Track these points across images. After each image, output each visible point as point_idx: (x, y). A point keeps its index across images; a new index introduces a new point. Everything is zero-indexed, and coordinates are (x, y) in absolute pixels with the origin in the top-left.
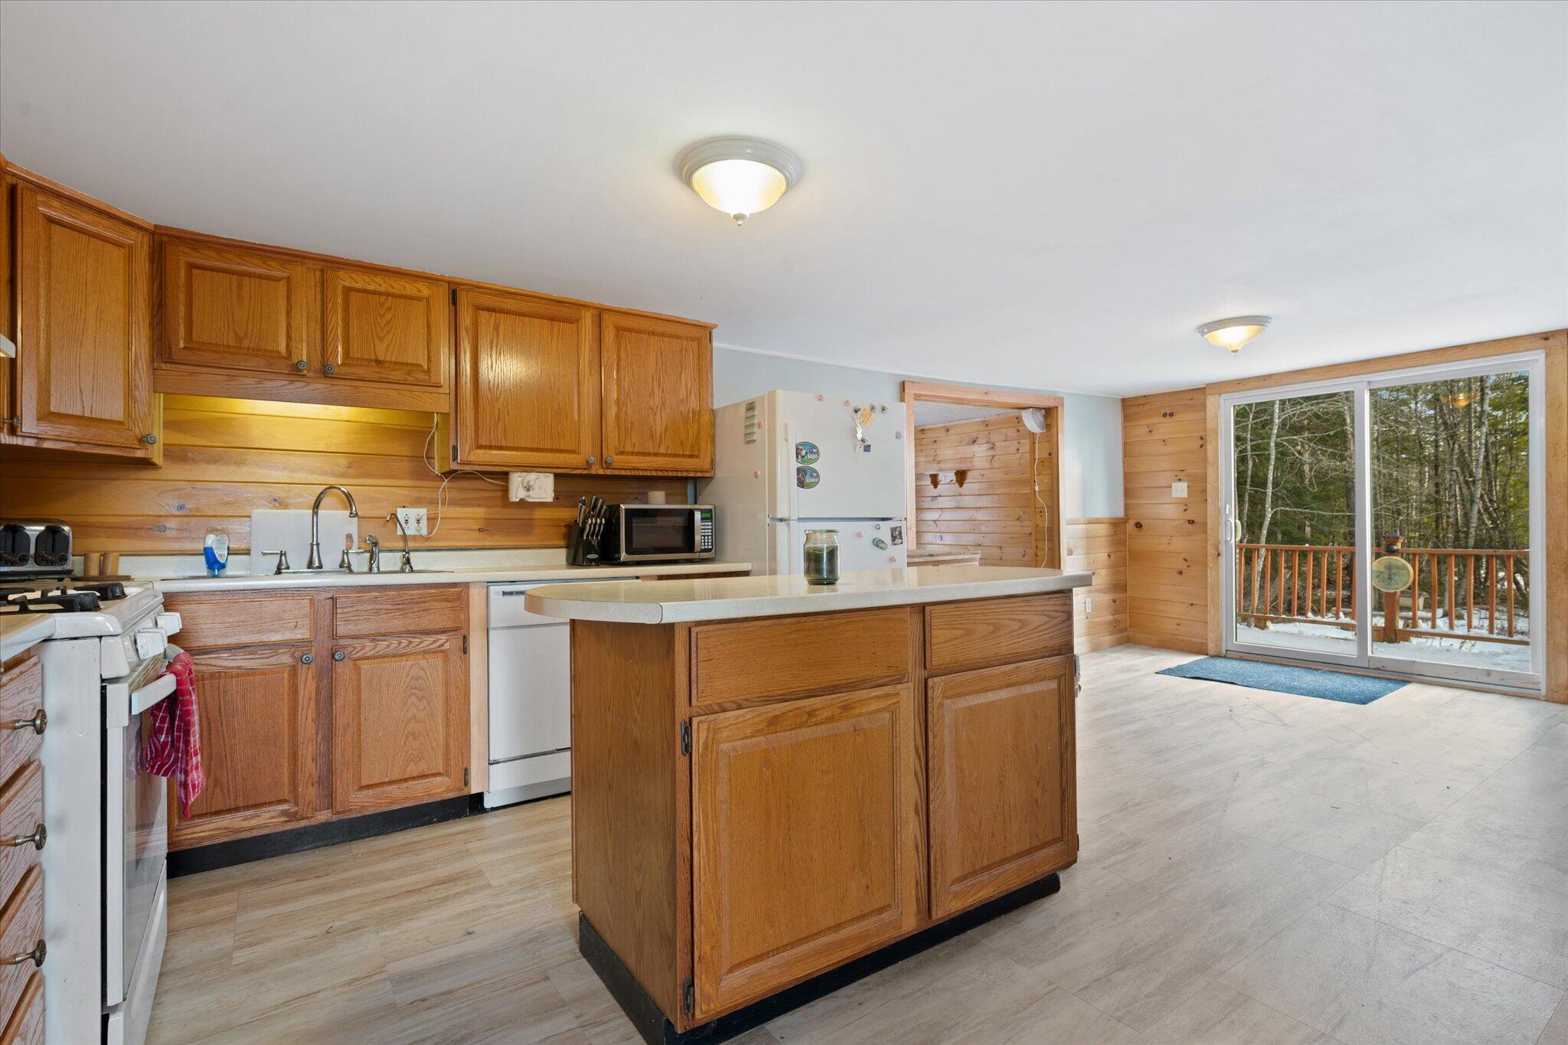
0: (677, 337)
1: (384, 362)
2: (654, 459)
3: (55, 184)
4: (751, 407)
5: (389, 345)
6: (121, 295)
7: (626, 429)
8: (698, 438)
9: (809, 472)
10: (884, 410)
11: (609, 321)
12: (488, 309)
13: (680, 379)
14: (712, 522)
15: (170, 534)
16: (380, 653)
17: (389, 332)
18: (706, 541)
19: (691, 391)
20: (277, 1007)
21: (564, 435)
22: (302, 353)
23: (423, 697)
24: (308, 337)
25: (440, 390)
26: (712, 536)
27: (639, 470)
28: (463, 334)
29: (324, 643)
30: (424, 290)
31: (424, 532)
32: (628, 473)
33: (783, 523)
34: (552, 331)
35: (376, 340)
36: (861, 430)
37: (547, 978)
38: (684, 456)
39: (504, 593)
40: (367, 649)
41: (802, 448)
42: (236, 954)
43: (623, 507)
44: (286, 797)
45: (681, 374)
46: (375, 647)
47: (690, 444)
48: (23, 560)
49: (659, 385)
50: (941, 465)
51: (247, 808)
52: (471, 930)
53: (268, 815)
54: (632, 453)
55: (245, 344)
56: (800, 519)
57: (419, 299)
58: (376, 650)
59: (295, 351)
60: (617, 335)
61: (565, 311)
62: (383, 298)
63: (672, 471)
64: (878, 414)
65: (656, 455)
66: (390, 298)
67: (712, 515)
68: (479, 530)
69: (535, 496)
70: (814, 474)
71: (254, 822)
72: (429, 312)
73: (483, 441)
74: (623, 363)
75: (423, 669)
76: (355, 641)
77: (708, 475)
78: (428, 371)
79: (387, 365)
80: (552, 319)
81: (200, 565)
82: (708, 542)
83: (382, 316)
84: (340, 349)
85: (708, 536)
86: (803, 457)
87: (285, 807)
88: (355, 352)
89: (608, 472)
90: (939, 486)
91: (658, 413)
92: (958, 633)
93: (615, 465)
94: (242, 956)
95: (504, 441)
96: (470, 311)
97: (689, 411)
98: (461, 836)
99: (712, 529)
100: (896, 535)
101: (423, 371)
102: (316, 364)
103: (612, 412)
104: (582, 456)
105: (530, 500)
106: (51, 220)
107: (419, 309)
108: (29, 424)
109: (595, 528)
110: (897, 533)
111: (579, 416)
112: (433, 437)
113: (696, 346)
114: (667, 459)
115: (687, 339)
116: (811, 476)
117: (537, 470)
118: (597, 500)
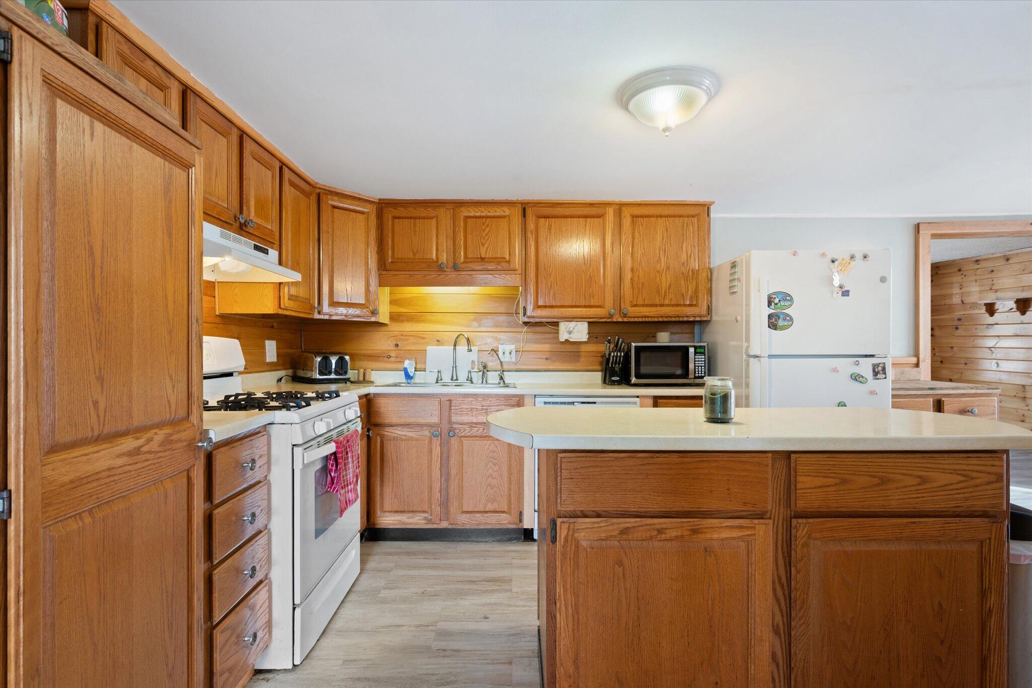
0: (680, 216)
1: (485, 258)
2: (659, 308)
3: (335, 188)
4: (734, 265)
5: (488, 248)
6: (363, 239)
7: (639, 289)
8: (696, 291)
9: (782, 316)
10: (865, 257)
11: (626, 212)
12: (544, 217)
13: (682, 247)
14: (705, 355)
15: (392, 359)
16: (474, 434)
17: (487, 239)
18: (700, 370)
19: (690, 256)
20: (384, 627)
21: (593, 296)
22: (444, 258)
23: (496, 463)
24: (447, 248)
25: (516, 272)
26: (705, 366)
27: (648, 317)
28: (529, 234)
29: (445, 427)
30: (507, 211)
31: (514, 360)
32: (640, 320)
33: (756, 359)
34: (585, 225)
35: (481, 245)
36: (838, 278)
37: (510, 663)
38: (685, 305)
39: (545, 403)
40: (466, 431)
41: (775, 296)
42: (382, 591)
43: (633, 344)
44: (426, 510)
45: (682, 243)
46: (471, 430)
47: (689, 296)
48: (330, 373)
49: (665, 255)
50: (999, 294)
51: (409, 512)
52: (488, 616)
53: (419, 518)
54: (643, 306)
55: (417, 257)
56: (770, 356)
57: (504, 217)
58: (472, 432)
59: (440, 258)
60: (633, 221)
61: (593, 211)
62: (484, 220)
63: (675, 317)
64: (859, 261)
65: (662, 305)
66: (488, 219)
67: (705, 350)
68: (546, 359)
69: (574, 338)
70: (787, 318)
71: (411, 521)
72: (510, 223)
73: (541, 303)
74: (636, 241)
75: (496, 447)
76: (462, 426)
77: (705, 319)
78: (509, 262)
79: (487, 260)
80: (586, 217)
81: (400, 377)
82: (701, 371)
83: (484, 231)
84: (462, 254)
85: (701, 366)
86: (776, 304)
87: (426, 515)
88: (470, 256)
89: (625, 320)
90: (996, 314)
91: (664, 275)
92: (831, 481)
93: (630, 314)
94: (384, 593)
95: (554, 301)
96: (534, 219)
97: (689, 270)
98: (513, 553)
99: (705, 361)
100: (879, 371)
101: (506, 262)
102: (451, 264)
103: (628, 276)
104: (606, 309)
105: (571, 340)
106: (334, 207)
107: (503, 223)
108: (326, 308)
109: (616, 359)
110: (880, 368)
111: (604, 280)
112: (519, 301)
113: (696, 221)
114: (670, 308)
115: (688, 216)
116: (784, 319)
117: (576, 320)
118: (618, 339)
